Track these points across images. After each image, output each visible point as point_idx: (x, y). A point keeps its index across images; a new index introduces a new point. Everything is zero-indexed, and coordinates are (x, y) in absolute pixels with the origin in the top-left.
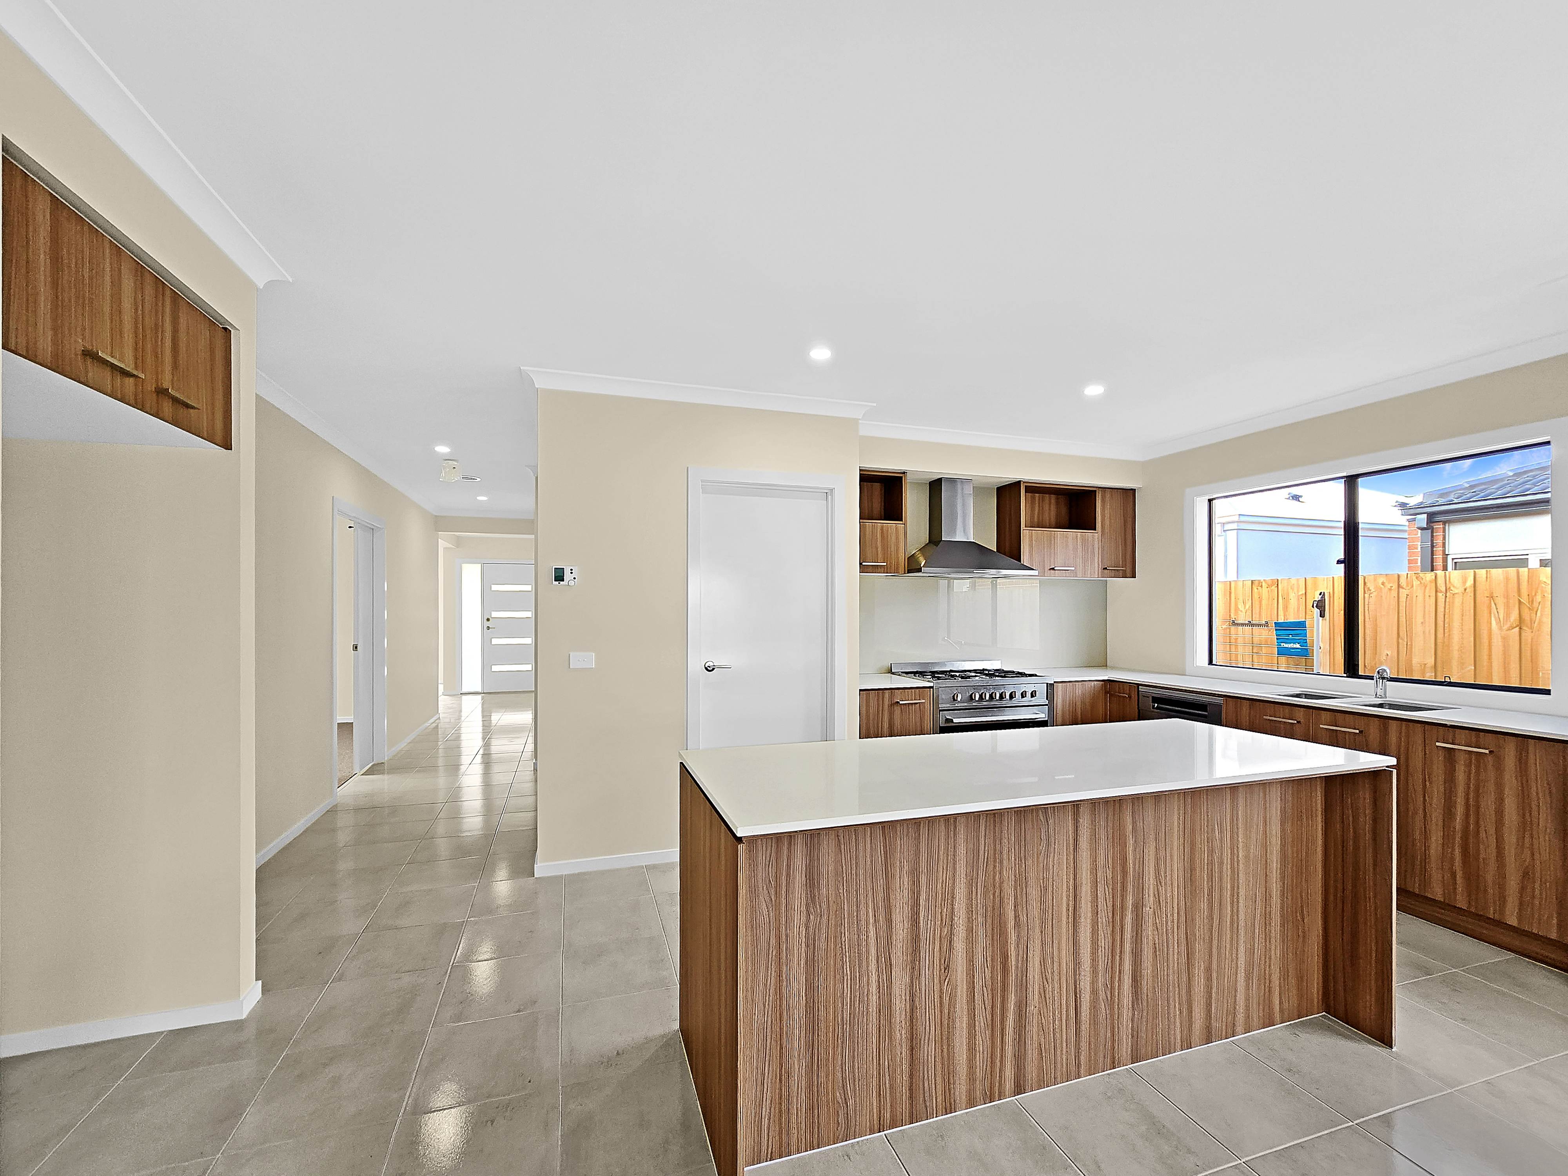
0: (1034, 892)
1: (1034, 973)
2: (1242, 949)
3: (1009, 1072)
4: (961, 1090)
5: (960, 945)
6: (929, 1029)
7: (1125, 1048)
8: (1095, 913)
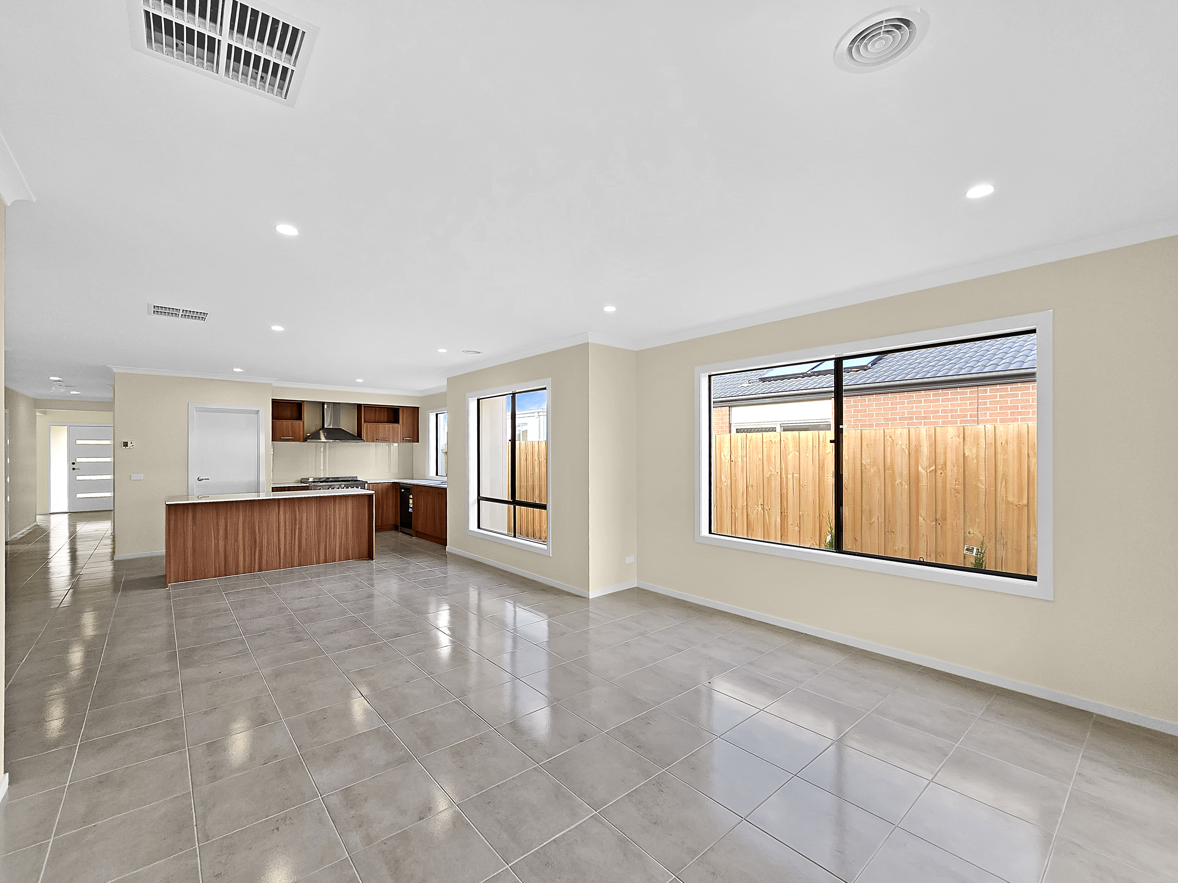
0: (264, 524)
1: (265, 543)
2: (338, 540)
3: (257, 566)
4: (241, 569)
5: (240, 536)
6: (231, 554)
7: (296, 562)
8: (285, 529)
